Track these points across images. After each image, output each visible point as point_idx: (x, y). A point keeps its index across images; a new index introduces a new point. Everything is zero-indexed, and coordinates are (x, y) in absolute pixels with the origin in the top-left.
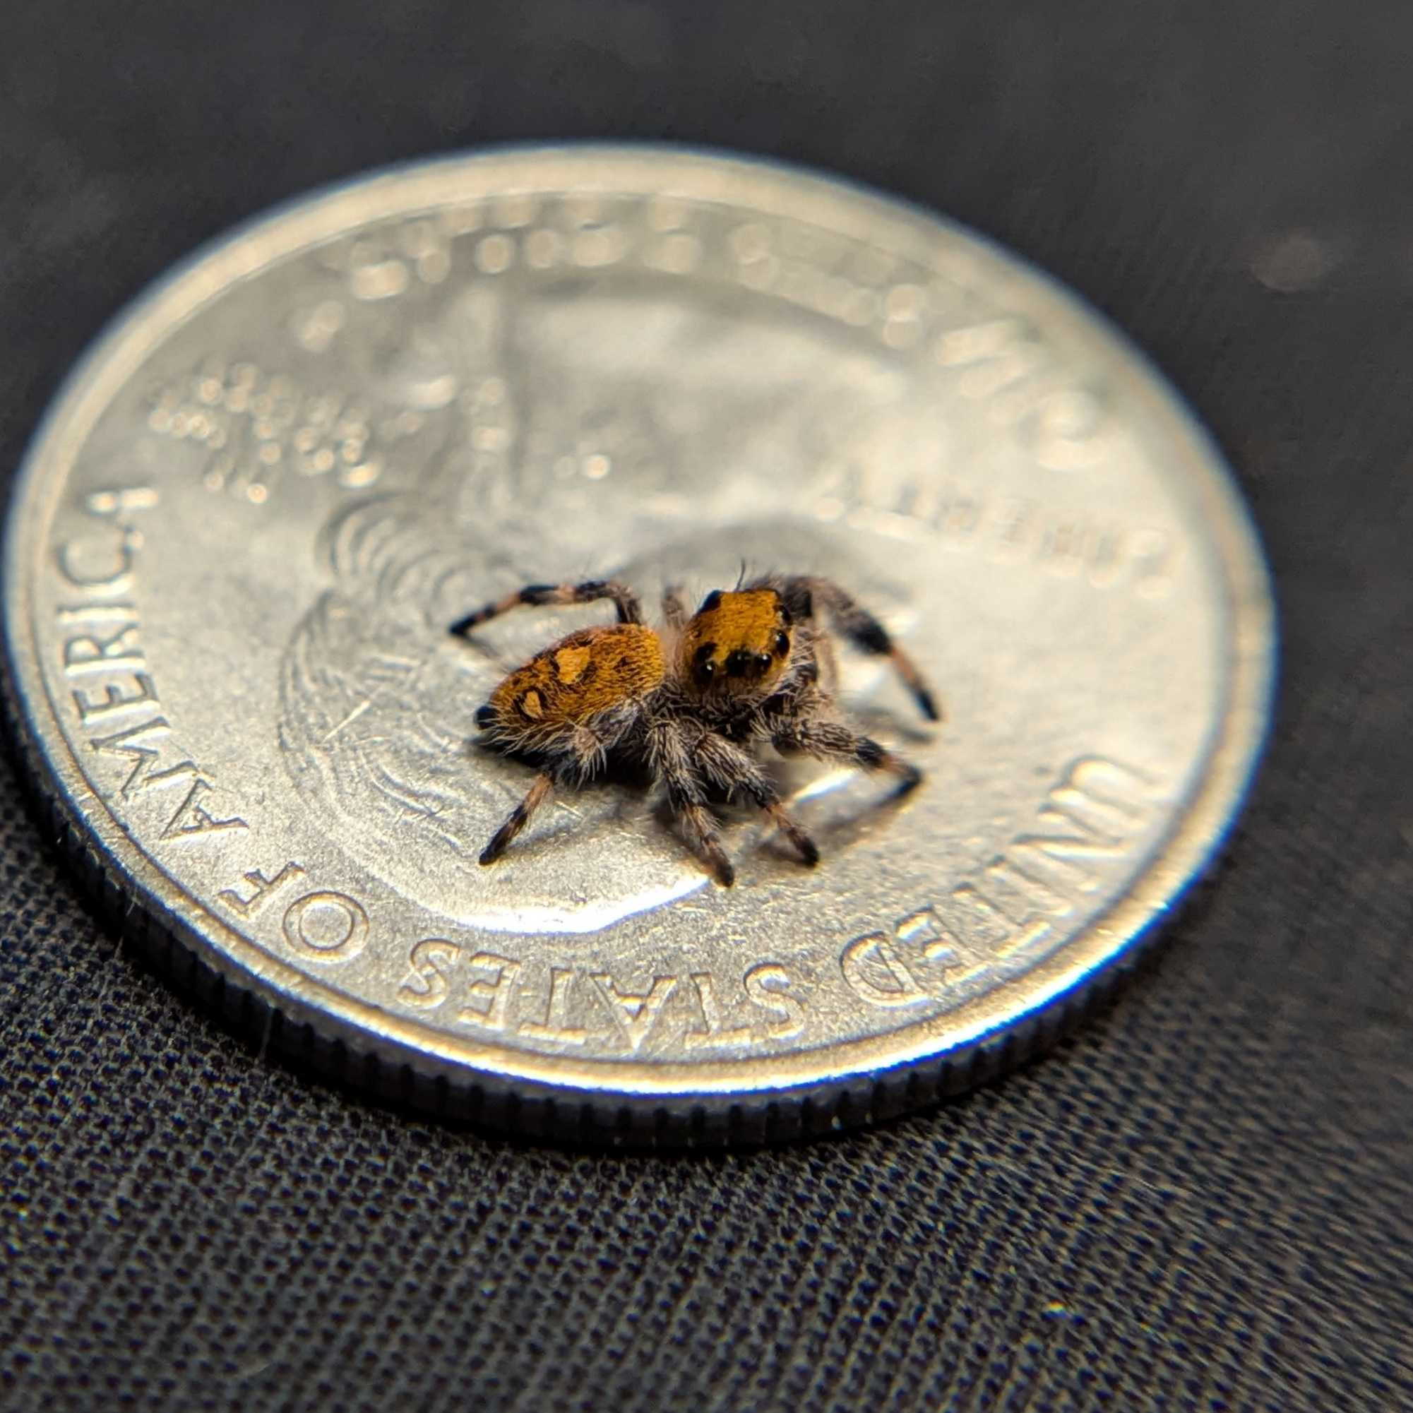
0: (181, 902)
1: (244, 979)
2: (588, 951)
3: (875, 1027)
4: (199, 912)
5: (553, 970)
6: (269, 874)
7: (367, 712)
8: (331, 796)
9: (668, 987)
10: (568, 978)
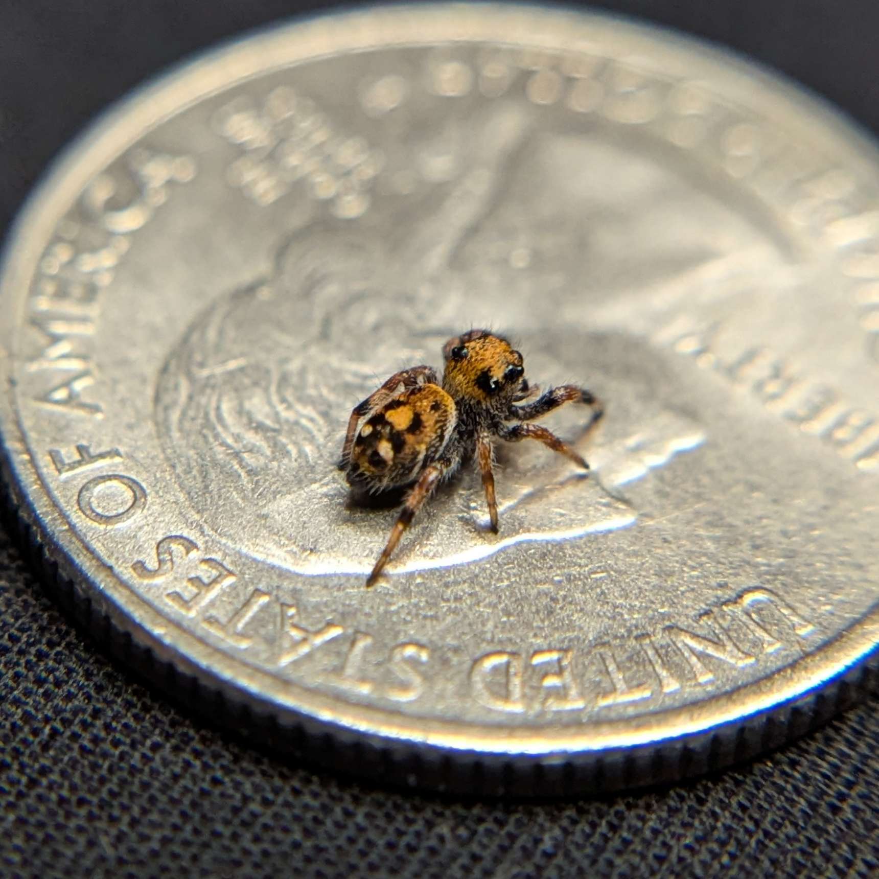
0: (18, 446)
1: (29, 515)
2: (291, 586)
3: (469, 717)
4: (26, 457)
5: (257, 590)
6: (93, 451)
7: (242, 370)
8: (175, 416)
9: (335, 632)
10: (265, 599)
